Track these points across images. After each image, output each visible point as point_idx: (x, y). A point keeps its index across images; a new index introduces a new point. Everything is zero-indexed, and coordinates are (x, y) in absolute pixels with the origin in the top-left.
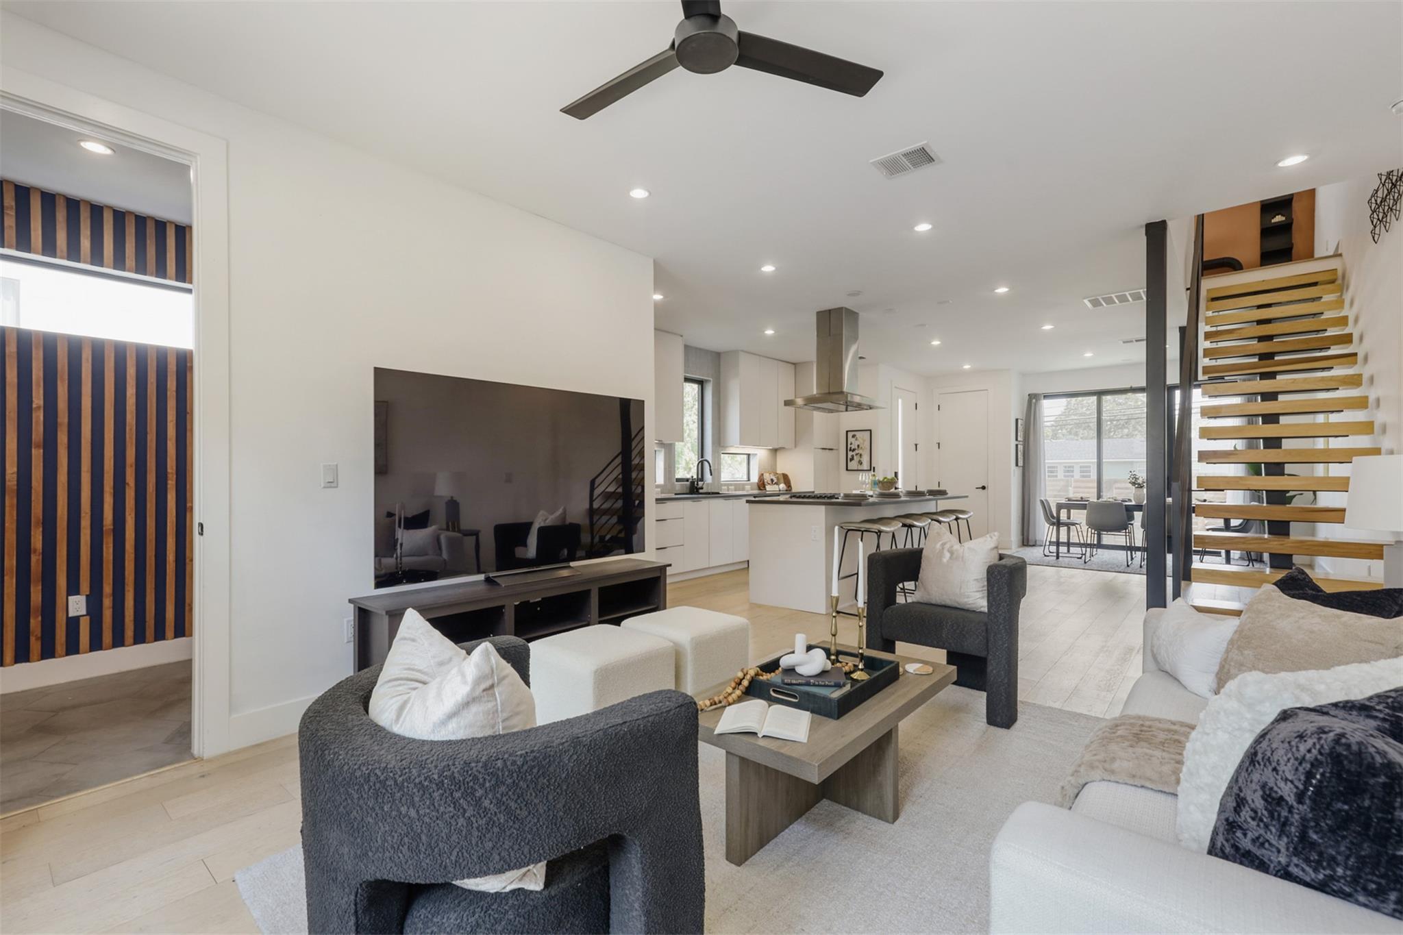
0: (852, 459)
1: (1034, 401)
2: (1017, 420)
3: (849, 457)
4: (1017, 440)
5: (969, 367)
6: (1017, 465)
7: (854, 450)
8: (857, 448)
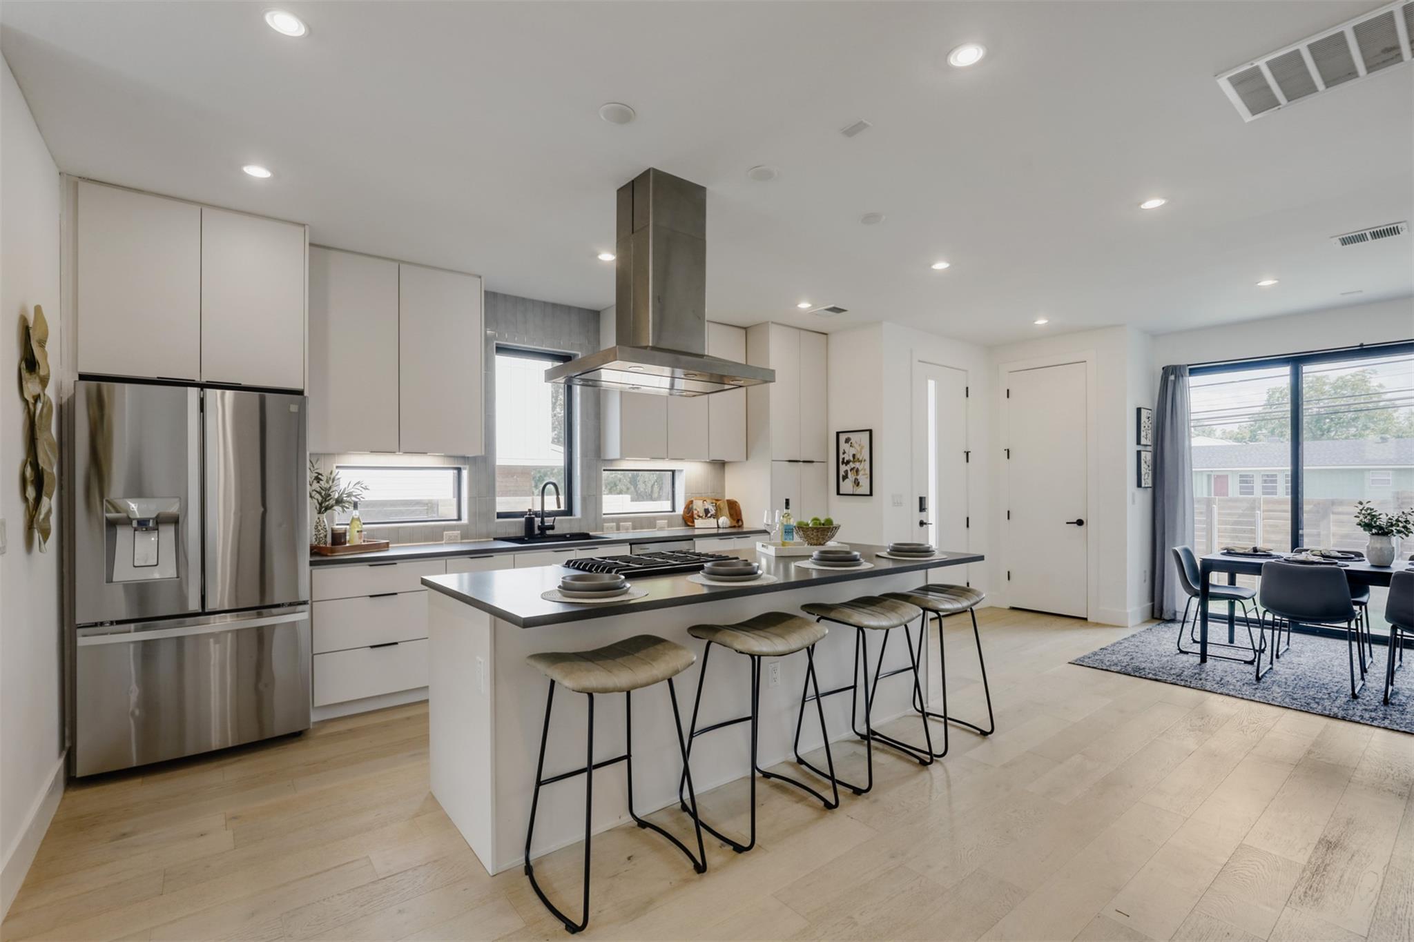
0: (845, 477)
1: (1172, 378)
2: (1139, 410)
3: (842, 473)
4: (1139, 442)
5: (1046, 321)
6: (1139, 485)
7: (848, 462)
8: (852, 459)
